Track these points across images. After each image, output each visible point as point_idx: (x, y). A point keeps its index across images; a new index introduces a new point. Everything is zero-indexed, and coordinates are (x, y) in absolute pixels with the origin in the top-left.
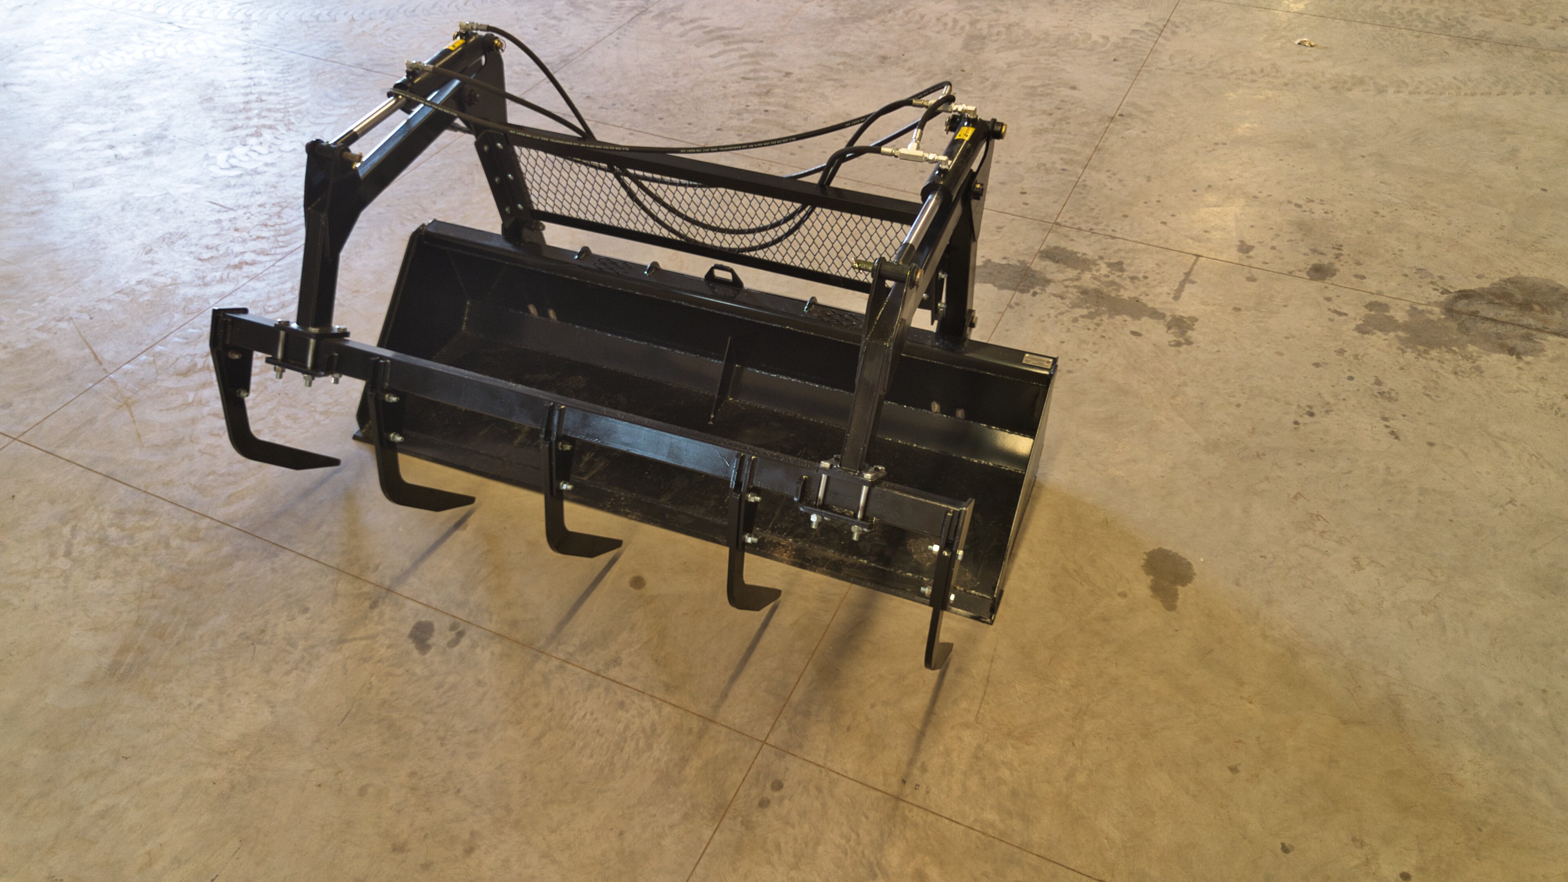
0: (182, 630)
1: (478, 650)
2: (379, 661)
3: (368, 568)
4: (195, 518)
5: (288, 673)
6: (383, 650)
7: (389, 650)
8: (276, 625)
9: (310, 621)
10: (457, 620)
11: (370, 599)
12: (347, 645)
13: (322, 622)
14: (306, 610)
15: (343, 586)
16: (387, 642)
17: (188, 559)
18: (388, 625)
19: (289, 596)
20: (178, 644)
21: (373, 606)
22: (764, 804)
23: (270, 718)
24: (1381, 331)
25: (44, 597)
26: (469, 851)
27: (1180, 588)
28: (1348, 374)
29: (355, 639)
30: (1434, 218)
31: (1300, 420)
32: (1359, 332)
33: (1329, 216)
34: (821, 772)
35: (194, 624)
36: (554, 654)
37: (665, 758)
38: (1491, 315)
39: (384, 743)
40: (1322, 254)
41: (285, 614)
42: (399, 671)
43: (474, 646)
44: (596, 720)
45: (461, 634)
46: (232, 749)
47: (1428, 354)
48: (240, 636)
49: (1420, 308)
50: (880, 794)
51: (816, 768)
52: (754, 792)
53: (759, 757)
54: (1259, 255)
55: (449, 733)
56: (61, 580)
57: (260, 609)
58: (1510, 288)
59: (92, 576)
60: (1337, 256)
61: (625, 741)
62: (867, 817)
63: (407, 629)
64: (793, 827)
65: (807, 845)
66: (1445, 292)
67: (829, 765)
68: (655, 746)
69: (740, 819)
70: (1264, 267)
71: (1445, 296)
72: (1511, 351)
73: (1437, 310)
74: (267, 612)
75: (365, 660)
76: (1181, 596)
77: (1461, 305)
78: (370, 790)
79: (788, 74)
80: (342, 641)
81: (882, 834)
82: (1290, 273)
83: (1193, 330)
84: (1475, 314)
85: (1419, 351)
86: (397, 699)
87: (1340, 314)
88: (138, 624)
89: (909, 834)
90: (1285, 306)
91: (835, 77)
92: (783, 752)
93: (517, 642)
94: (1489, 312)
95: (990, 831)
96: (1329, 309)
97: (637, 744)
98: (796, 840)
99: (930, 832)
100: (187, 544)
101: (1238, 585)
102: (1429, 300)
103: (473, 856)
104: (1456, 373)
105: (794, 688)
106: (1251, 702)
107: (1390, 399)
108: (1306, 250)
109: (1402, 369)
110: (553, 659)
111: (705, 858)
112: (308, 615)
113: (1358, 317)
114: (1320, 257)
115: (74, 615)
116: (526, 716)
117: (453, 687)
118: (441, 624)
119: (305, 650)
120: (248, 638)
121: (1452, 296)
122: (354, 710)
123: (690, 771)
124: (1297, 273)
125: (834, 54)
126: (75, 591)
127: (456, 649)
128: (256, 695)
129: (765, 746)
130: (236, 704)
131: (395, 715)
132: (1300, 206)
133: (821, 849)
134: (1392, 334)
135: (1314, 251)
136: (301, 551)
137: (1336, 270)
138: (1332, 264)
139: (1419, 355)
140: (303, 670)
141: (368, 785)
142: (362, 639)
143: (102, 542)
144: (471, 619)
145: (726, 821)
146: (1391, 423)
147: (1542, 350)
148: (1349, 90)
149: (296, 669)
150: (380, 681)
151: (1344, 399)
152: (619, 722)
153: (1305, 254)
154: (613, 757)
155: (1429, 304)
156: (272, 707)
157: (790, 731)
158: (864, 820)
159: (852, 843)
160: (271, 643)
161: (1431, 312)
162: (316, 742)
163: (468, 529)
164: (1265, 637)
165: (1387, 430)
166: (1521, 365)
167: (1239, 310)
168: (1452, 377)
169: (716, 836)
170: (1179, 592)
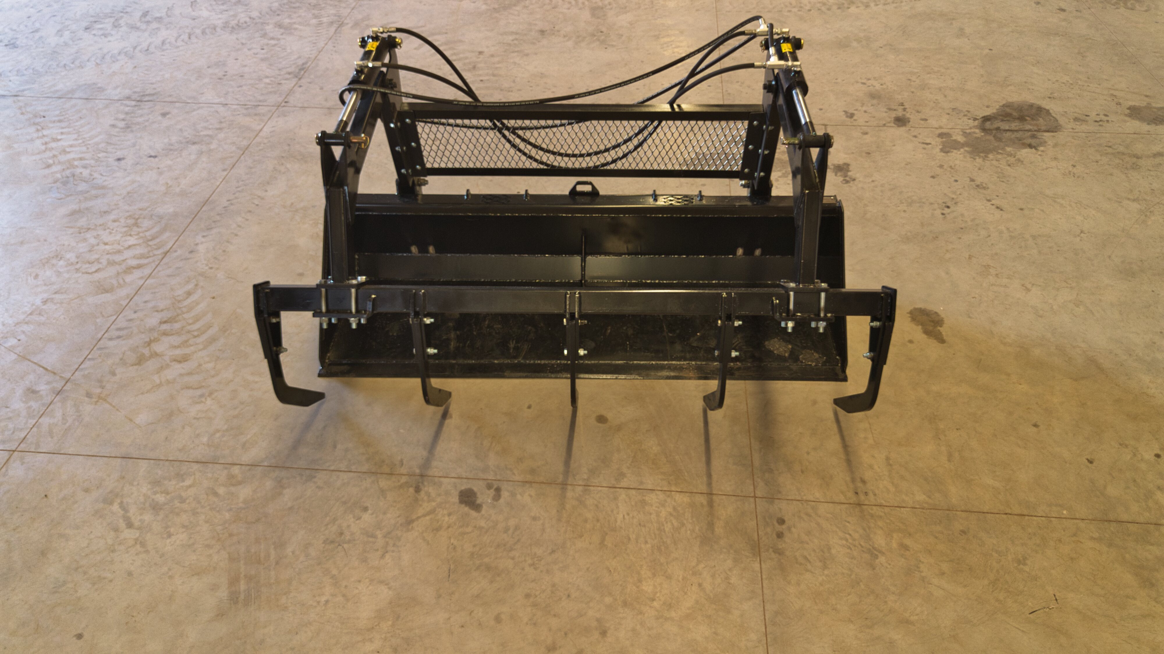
0: (272, 552)
1: (519, 497)
2: (449, 527)
3: (395, 465)
4: (226, 468)
5: (383, 556)
6: (446, 518)
7: (451, 517)
8: (349, 526)
9: (374, 515)
10: (490, 481)
11: (412, 486)
12: (415, 524)
13: (385, 513)
14: (366, 509)
15: (383, 483)
16: (445, 512)
17: (241, 499)
18: (439, 500)
19: (345, 503)
20: (277, 563)
21: (418, 490)
22: (780, 535)
23: (390, 592)
24: (955, 149)
25: (132, 564)
26: (604, 633)
27: (939, 328)
28: (953, 179)
29: (418, 518)
30: (943, 77)
31: (944, 212)
32: (944, 152)
33: (884, 86)
34: (802, 504)
35: (281, 545)
36: (575, 483)
37: (697, 528)
38: (1007, 128)
39: (491, 582)
40: (895, 110)
41: (351, 516)
42: (469, 529)
43: (513, 495)
44: (633, 517)
45: (498, 490)
46: (376, 623)
47: (988, 157)
48: (324, 542)
49: (968, 131)
50: (847, 505)
51: (798, 502)
52: (769, 530)
53: (758, 507)
54: (861, 118)
55: (536, 559)
56: (138, 546)
57: (328, 518)
58: (1008, 110)
59: (165, 536)
60: (905, 110)
61: (663, 525)
62: (849, 522)
63: (456, 499)
64: (808, 544)
65: (823, 552)
66: (975, 119)
67: (804, 498)
68: (685, 522)
69: (771, 550)
70: (867, 124)
71: (977, 121)
72: (1030, 146)
73: (977, 131)
74: (335, 520)
75: (438, 529)
76: (943, 333)
77: (988, 125)
78: (503, 616)
79: (481, 53)
80: (409, 522)
81: (864, 530)
82: (884, 125)
83: (850, 171)
84: (998, 129)
85: (982, 157)
86: (480, 549)
87: (927, 144)
88: (232, 559)
89: (880, 523)
90: (894, 145)
91: (516, 50)
92: (771, 499)
93: (543, 483)
94: (1005, 126)
95: (926, 506)
96: (919, 143)
97: (672, 524)
98: (814, 551)
99: (892, 519)
100: (233, 489)
101: (970, 317)
102: (970, 126)
103: (608, 635)
104: (1009, 165)
105: (752, 457)
106: (1020, 384)
107: (984, 188)
108: (885, 110)
109: (979, 169)
110: (576, 486)
111: (765, 583)
112: (370, 512)
113: (938, 144)
114: (895, 112)
115: (170, 570)
116: (583, 530)
117: (517, 528)
118: (477, 487)
119: (385, 537)
120: (332, 542)
121: (980, 120)
122: (452, 567)
123: (719, 530)
124: (889, 125)
125: (505, 33)
126: (157, 552)
127: (502, 501)
128: (367, 580)
129: (757, 499)
130: (356, 591)
131: (486, 560)
132: (864, 84)
133: (833, 551)
134: (962, 150)
135: (890, 109)
136: (332, 468)
137: (909, 118)
138: (904, 115)
139: (984, 159)
140: (393, 551)
141: (499, 614)
142: (424, 516)
143: (156, 508)
144: (499, 477)
145: (763, 554)
146: (993, 202)
147: (1045, 142)
148: (849, 8)
149: (387, 552)
150: (458, 540)
151: (960, 194)
152: (651, 514)
153: (886, 112)
154: (661, 538)
155: (971, 128)
156: (387, 584)
157: (766, 484)
158: (847, 524)
159: (850, 541)
160: (354, 540)
161: (974, 133)
162: (439, 597)
163: (454, 416)
164: (1005, 344)
165: (994, 207)
166: (1040, 153)
167: (869, 153)
168: (1008, 168)
169: (763, 566)
170: (941, 331)
